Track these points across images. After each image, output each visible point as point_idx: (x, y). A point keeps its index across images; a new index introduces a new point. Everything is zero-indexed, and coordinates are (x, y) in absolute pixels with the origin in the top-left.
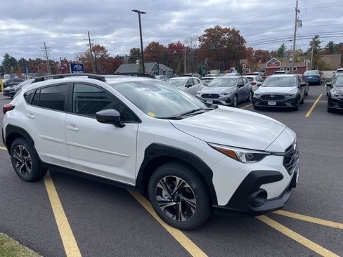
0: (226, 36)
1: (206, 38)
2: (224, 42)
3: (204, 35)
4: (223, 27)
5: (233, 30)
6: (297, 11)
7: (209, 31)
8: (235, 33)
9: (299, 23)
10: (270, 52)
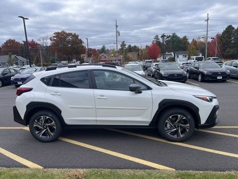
0: (70, 38)
1: (55, 38)
2: (69, 42)
3: (54, 37)
4: (67, 32)
5: (75, 34)
6: (117, 26)
7: (58, 34)
8: (75, 36)
9: (118, 33)
10: (97, 49)
